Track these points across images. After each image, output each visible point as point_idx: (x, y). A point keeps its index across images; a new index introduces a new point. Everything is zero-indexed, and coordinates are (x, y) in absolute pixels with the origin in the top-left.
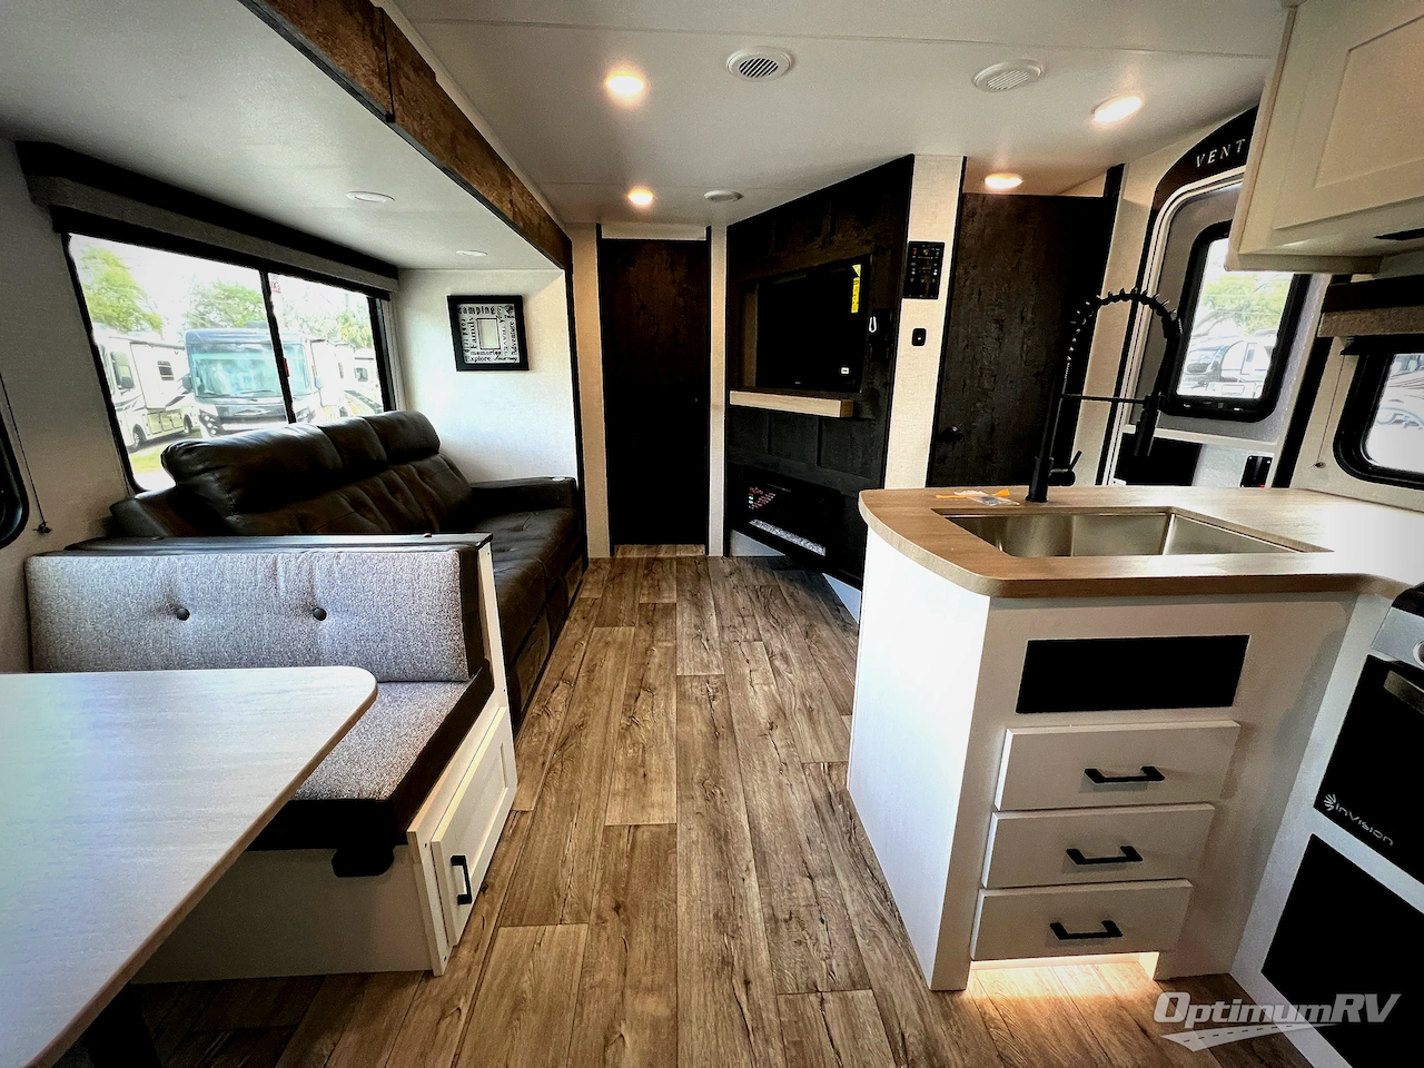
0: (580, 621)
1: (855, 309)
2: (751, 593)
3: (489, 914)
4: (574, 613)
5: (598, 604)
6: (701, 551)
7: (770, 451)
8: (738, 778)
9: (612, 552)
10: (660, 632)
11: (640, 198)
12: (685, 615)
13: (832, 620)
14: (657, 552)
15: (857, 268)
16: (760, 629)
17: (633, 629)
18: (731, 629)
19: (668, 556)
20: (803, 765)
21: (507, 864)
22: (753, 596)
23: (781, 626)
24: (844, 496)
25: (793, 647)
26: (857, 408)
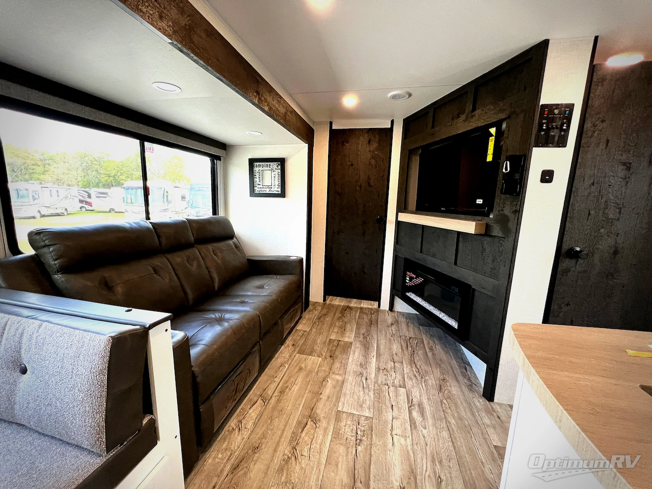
0: (291, 347)
1: (490, 158)
2: (402, 342)
4: (289, 342)
5: (306, 335)
6: (375, 305)
7: (421, 252)
9: (325, 300)
10: (337, 365)
11: (350, 101)
12: (356, 354)
13: (460, 378)
14: (350, 302)
15: (493, 131)
16: (406, 376)
17: (320, 359)
18: (385, 372)
19: (355, 306)
22: (404, 345)
23: (421, 375)
24: (474, 290)
25: (429, 399)
26: (488, 227)
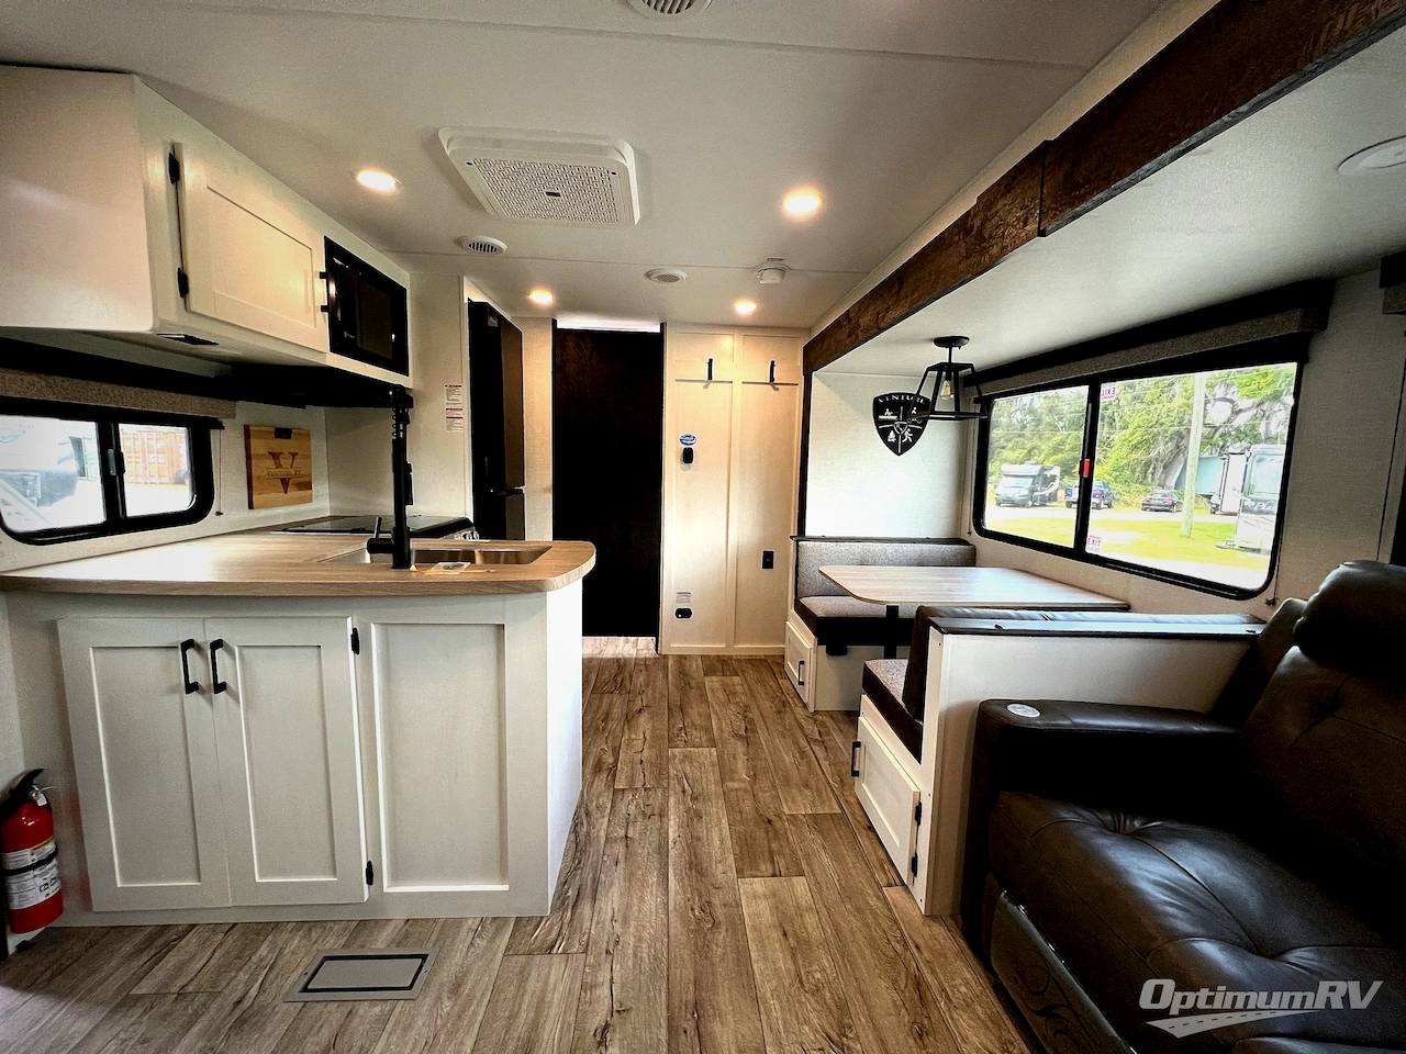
3: (853, 814)
8: (672, 931)
20: (585, 952)
21: (867, 843)
